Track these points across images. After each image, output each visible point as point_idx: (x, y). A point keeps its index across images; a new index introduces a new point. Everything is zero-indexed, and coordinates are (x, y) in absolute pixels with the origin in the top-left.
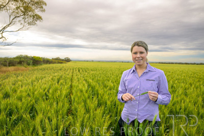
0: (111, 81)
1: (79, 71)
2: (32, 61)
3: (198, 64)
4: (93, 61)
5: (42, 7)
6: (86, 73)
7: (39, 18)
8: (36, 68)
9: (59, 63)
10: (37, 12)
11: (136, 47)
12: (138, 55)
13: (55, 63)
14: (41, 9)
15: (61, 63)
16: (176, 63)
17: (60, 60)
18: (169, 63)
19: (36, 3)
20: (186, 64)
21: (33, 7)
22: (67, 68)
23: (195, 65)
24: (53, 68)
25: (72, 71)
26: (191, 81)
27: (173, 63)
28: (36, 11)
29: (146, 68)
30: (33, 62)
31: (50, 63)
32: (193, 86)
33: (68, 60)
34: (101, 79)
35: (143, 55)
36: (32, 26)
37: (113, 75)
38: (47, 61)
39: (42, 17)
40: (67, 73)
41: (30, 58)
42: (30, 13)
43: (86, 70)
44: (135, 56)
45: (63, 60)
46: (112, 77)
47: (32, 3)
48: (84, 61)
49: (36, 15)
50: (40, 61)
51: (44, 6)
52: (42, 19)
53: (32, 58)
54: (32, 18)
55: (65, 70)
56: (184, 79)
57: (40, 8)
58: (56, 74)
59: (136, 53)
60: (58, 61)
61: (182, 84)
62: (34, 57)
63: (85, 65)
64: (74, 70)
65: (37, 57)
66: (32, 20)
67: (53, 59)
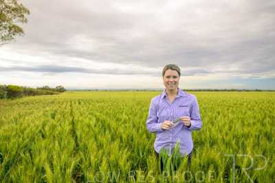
0: (124, 113)
1: (79, 103)
2: (6, 92)
3: (229, 91)
4: (97, 90)
5: (23, 16)
6: (91, 106)
7: (18, 30)
8: (14, 101)
9: (47, 94)
10: (16, 22)
11: (169, 71)
12: (172, 79)
13: (42, 94)
14: (21, 19)
15: (51, 94)
16: (204, 90)
17: (49, 89)
18: (196, 91)
19: (13, 10)
20: (216, 90)
21: (9, 16)
22: (61, 101)
23: (226, 92)
24: (40, 101)
25: (69, 104)
26: (219, 109)
27: (200, 90)
28: (14, 20)
29: (178, 93)
30: (8, 94)
31: (34, 95)
32: (221, 115)
33: (61, 90)
34: (111, 111)
35: (176, 80)
36: (7, 41)
37: (126, 106)
38: (30, 92)
39: (24, 30)
40: (63, 106)
41: (3, 88)
42: (4, 24)
43: (89, 102)
44: (167, 80)
45: (53, 90)
46: (126, 108)
47: (8, 9)
48: (85, 90)
49: (14, 26)
50: (20, 92)
51: (26, 15)
52: (23, 33)
53: (7, 87)
54: (7, 31)
55: (59, 102)
56: (212, 108)
57: (20, 17)
58: (48, 109)
59: (169, 77)
60: (47, 91)
61: (210, 114)
62: (10, 86)
63: (87, 96)
64: (73, 103)
65: (15, 87)
66: (8, 33)
67: (38, 88)
